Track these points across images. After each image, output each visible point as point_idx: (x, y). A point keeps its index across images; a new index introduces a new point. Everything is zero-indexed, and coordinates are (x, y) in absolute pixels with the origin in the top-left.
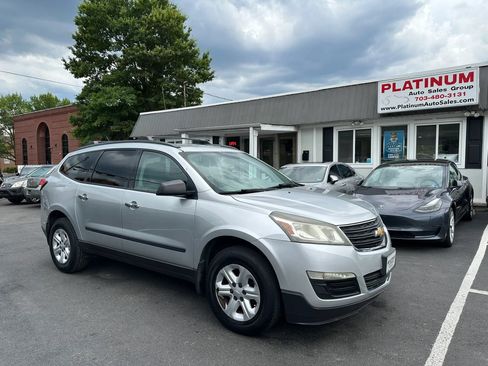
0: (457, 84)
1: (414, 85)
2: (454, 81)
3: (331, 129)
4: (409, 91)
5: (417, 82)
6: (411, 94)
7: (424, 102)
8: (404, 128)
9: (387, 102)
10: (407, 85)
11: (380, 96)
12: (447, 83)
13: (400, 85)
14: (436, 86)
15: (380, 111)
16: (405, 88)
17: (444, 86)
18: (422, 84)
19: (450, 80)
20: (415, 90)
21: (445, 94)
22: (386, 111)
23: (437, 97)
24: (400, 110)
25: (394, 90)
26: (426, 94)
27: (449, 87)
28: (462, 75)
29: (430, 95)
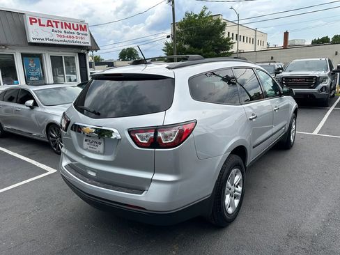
0: (79, 31)
1: (54, 24)
2: (78, 29)
4: (51, 28)
5: (56, 23)
6: (53, 31)
8: (40, 56)
9: (36, 33)
10: (49, 23)
11: (31, 28)
12: (74, 29)
13: (44, 22)
14: (68, 30)
15: (32, 40)
16: (48, 25)
17: (72, 31)
18: (59, 25)
19: (76, 27)
20: (55, 29)
21: (74, 36)
22: (37, 41)
23: (70, 37)
24: (48, 42)
25: (40, 25)
26: (63, 33)
27: (75, 32)
28: (81, 26)
29: (66, 35)
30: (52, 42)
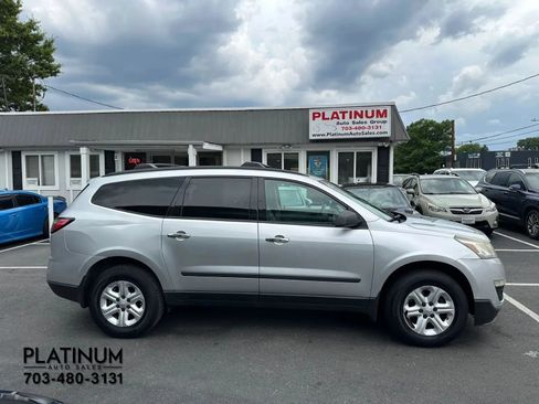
0: (375, 119)
1: (340, 115)
2: (372, 116)
3: (260, 150)
4: (335, 120)
5: (343, 113)
6: (338, 123)
7: (349, 131)
8: (327, 154)
9: (318, 129)
10: (335, 115)
11: (312, 124)
12: (367, 117)
13: (328, 114)
14: (358, 119)
15: (311, 137)
16: (332, 118)
17: (365, 119)
18: (347, 115)
19: (370, 115)
20: (341, 120)
21: (366, 126)
22: (317, 138)
23: (360, 128)
24: (329, 137)
25: (324, 118)
26: (351, 125)
27: (368, 120)
28: (378, 111)
29: (354, 126)
30: (335, 137)
